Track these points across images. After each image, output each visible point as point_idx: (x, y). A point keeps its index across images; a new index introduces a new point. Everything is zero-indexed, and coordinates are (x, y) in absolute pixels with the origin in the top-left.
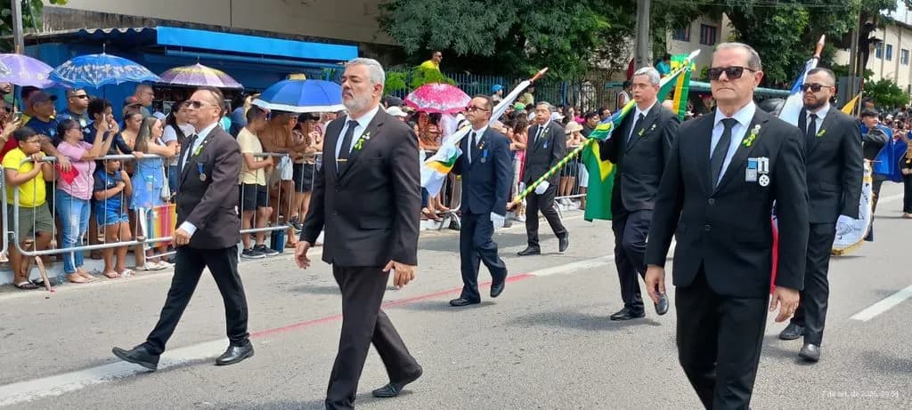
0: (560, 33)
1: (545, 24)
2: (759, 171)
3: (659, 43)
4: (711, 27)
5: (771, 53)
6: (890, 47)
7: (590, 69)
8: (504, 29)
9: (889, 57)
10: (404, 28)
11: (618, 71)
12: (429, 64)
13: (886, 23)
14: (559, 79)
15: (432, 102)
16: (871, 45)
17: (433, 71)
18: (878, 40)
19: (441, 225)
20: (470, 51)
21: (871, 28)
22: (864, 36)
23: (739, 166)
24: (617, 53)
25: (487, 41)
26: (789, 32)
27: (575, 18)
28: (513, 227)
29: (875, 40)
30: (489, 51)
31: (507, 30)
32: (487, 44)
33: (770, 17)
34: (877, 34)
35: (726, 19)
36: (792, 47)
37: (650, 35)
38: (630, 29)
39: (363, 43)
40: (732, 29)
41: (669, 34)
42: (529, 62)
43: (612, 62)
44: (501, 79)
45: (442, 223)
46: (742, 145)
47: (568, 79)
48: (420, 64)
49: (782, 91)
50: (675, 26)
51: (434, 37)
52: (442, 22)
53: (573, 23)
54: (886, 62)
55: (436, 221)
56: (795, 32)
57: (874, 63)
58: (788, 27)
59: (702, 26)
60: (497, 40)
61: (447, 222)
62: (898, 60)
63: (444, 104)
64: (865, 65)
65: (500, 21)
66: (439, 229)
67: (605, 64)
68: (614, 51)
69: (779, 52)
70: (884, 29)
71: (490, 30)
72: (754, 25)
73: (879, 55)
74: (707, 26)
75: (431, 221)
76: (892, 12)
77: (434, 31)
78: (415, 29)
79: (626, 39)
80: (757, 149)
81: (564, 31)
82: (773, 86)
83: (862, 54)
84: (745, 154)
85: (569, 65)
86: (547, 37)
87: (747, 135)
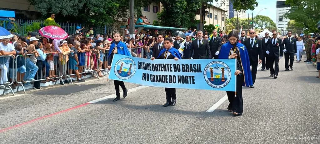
0: (102, 7)
1: (96, 4)
2: (257, 45)
3: (139, 12)
4: (156, 7)
5: (175, 15)
6: (211, 14)
7: (115, 21)
8: (81, 5)
9: (211, 17)
10: (40, 5)
11: (125, 22)
12: (50, 19)
13: (210, 6)
14: (103, 24)
15: (49, 33)
16: (206, 13)
17: (52, 21)
18: (208, 12)
19: (56, 83)
20: (69, 14)
21: (206, 8)
22: (204, 10)
23: (255, 45)
24: (124, 15)
25: (75, 10)
26: (181, 9)
27: (107, 3)
28: (85, 82)
29: (207, 12)
30: (76, 14)
31: (82, 6)
32: (75, 11)
33: (175, 4)
34: (207, 10)
35: (161, 4)
36: (182, 14)
37: (135, 9)
38: (128, 7)
39: (24, 10)
40: (163, 8)
41: (142, 9)
42: (91, 18)
43: (123, 19)
44: (80, 25)
45: (56, 82)
46: (255, 43)
47: (106, 24)
48: (46, 19)
49: (180, 28)
50: (144, 6)
51: (53, 9)
52: (56, 4)
53: (106, 4)
54: (210, 19)
55: (53, 82)
56: (183, 9)
57: (207, 19)
58: (181, 7)
59: (154, 6)
60: (79, 10)
61: (59, 82)
62: (214, 18)
63: (54, 35)
64: (204, 20)
65: (79, 3)
66: (55, 85)
67: (121, 19)
68: (123, 14)
69: (178, 15)
70: (210, 8)
71: (76, 6)
72: (170, 6)
73: (208, 16)
74: (155, 7)
75: (51, 82)
76: (212, 3)
77: (53, 7)
78: (45, 5)
79: (127, 10)
80: (257, 43)
81: (103, 6)
82: (177, 27)
83: (203, 16)
84: (255, 44)
85: (106, 19)
86: (97, 8)
87: (255, 41)
